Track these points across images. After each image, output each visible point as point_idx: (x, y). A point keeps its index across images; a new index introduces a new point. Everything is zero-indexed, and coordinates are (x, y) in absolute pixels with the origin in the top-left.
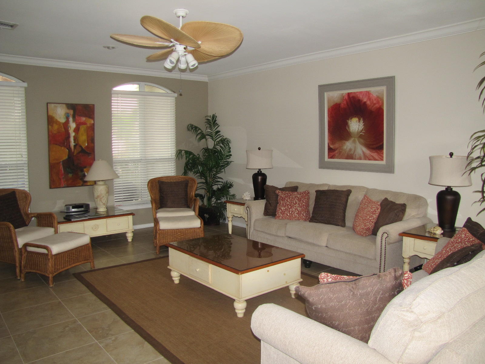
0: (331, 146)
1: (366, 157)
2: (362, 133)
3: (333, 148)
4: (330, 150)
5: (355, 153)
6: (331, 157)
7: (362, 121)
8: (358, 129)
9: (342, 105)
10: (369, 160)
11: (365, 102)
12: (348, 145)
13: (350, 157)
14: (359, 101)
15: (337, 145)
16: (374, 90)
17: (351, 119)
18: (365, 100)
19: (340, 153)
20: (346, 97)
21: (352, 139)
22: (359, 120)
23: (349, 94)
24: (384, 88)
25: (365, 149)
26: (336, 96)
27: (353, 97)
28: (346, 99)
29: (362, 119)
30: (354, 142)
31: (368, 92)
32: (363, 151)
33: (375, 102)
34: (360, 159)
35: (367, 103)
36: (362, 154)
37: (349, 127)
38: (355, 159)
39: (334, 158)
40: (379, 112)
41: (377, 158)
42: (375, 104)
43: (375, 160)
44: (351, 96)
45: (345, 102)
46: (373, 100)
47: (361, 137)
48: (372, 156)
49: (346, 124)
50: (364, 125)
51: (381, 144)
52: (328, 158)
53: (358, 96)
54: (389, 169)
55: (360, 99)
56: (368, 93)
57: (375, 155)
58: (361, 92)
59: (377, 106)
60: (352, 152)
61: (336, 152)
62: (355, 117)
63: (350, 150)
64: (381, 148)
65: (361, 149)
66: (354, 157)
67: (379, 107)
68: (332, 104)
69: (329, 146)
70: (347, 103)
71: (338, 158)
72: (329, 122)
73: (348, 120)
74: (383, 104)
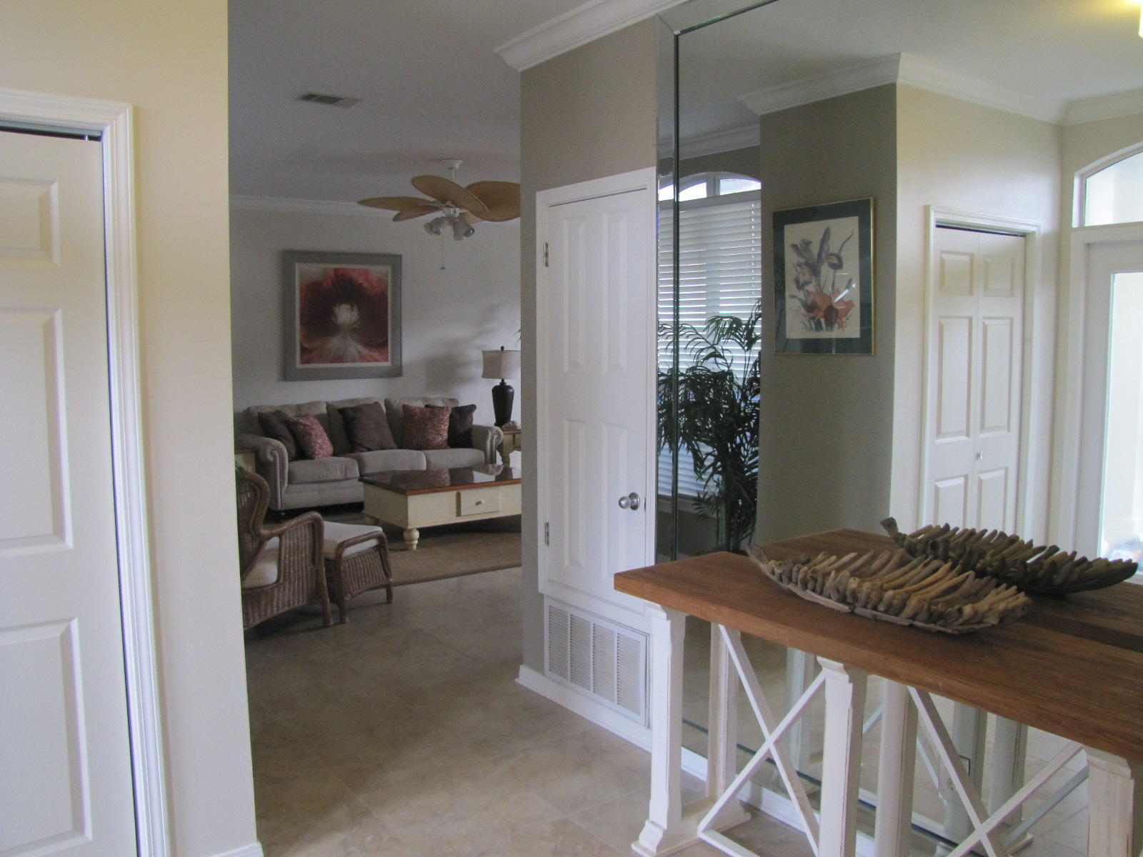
0: (306, 345)
1: (363, 359)
2: (358, 325)
3: (309, 348)
4: (304, 350)
5: (346, 354)
6: (304, 361)
7: (355, 310)
8: (351, 320)
9: (325, 285)
10: (368, 361)
11: (360, 284)
12: (335, 343)
13: (339, 359)
14: (352, 281)
15: (316, 343)
16: (376, 271)
17: (339, 306)
18: (360, 280)
19: (322, 354)
20: (332, 274)
21: (341, 334)
22: (352, 310)
23: (336, 270)
24: (389, 268)
25: (361, 348)
26: (315, 270)
27: (343, 276)
28: (331, 277)
29: (355, 307)
30: (344, 338)
31: (366, 271)
32: (359, 353)
33: (375, 285)
34: (354, 361)
35: (363, 285)
36: (356, 354)
37: (336, 317)
38: (347, 362)
39: (311, 363)
40: (383, 297)
41: (378, 358)
42: (374, 288)
43: (376, 360)
44: (339, 273)
45: (329, 281)
46: (372, 282)
47: (354, 330)
48: (371, 356)
49: (332, 313)
50: (359, 314)
51: (384, 338)
52: (301, 363)
53: (351, 274)
54: (396, 372)
55: (354, 279)
56: (366, 273)
57: (376, 355)
58: (354, 270)
59: (378, 290)
60: (341, 353)
61: (316, 353)
62: (345, 303)
63: (338, 350)
64: (384, 344)
65: (354, 347)
66: (345, 359)
67: (380, 292)
68: (307, 282)
69: (301, 345)
70: (333, 282)
71: (318, 362)
72: (302, 309)
73: (335, 305)
74: (387, 288)
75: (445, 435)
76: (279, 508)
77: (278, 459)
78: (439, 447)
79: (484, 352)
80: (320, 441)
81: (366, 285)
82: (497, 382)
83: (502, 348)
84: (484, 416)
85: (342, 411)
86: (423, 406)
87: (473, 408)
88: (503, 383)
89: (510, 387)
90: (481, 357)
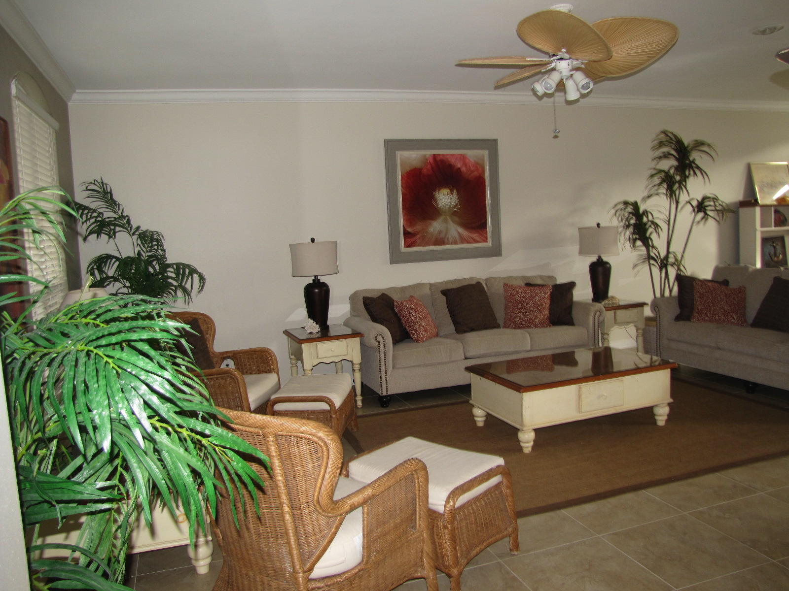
0: (409, 230)
1: (463, 240)
2: (457, 209)
3: (412, 232)
4: (407, 234)
5: (447, 236)
6: (408, 245)
7: (455, 194)
8: (451, 204)
9: (425, 171)
10: (468, 242)
11: (459, 169)
12: (436, 226)
13: (440, 241)
14: (450, 166)
15: (418, 227)
16: (472, 154)
17: (439, 190)
18: (459, 165)
19: (424, 237)
20: (431, 160)
21: (442, 218)
22: (452, 193)
23: (434, 156)
24: (486, 153)
25: (461, 230)
26: (414, 157)
27: (442, 161)
28: (430, 163)
29: (455, 191)
30: (445, 221)
31: (463, 156)
32: (459, 233)
33: (472, 169)
34: (455, 243)
35: (462, 170)
36: (457, 236)
37: (436, 202)
38: (448, 244)
39: (414, 246)
40: (479, 182)
41: (478, 239)
42: (472, 172)
43: (476, 242)
44: (438, 159)
45: (429, 167)
46: (470, 167)
47: (454, 214)
48: (472, 238)
49: (432, 198)
50: (458, 198)
51: (483, 221)
52: (405, 247)
53: (450, 160)
54: (496, 251)
55: (452, 164)
56: (463, 158)
57: (475, 236)
58: (453, 155)
59: (476, 174)
60: (443, 235)
61: (418, 236)
62: (445, 187)
63: (440, 232)
64: (483, 226)
65: (455, 230)
66: (446, 241)
67: (478, 175)
68: (408, 169)
69: (405, 230)
70: (432, 168)
71: (421, 245)
72: (403, 194)
73: (435, 191)
74: (483, 171)
75: (547, 313)
76: (384, 393)
77: (382, 345)
78: (542, 325)
79: (580, 229)
80: (423, 324)
81: (464, 169)
82: (594, 259)
83: (598, 225)
84: (583, 292)
85: (445, 293)
86: (523, 284)
87: (572, 285)
88: (600, 259)
89: (607, 263)
90: (576, 233)
